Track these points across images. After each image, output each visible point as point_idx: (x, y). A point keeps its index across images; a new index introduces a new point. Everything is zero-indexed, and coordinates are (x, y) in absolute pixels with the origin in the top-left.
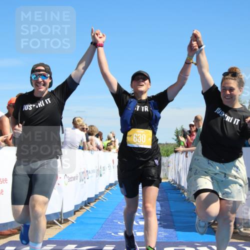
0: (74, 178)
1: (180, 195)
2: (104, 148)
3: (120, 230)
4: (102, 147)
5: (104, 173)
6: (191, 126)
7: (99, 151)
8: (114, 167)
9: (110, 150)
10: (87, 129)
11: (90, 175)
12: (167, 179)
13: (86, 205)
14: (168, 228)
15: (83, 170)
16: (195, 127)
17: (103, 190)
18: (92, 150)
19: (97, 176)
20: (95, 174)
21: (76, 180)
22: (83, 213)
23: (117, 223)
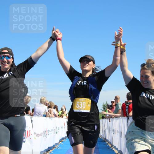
0: (40, 135)
2: (59, 115)
4: (57, 115)
5: (59, 131)
6: (112, 102)
7: (55, 118)
8: (65, 127)
9: (62, 117)
10: (48, 104)
11: (50, 133)
15: (46, 130)
16: (115, 103)
17: (58, 142)
18: (51, 117)
19: (54, 134)
20: (53, 132)
21: (41, 136)
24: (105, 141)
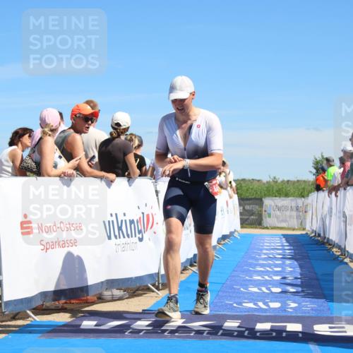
1: (325, 252)
3: (245, 299)
12: (304, 229)
13: (192, 265)
14: (317, 298)
22: (188, 275)
23: (239, 289)
24: (323, 243)
